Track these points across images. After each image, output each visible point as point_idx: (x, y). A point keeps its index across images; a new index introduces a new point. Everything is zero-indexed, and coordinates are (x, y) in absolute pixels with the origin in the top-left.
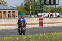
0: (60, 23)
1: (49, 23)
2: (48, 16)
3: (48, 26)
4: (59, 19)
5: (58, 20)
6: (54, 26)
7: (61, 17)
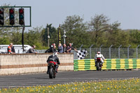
0: (32, 66)
1: (8, 67)
2: (8, 52)
3: (7, 73)
4: (31, 57)
5: (28, 61)
6: (21, 72)
7: (35, 54)
